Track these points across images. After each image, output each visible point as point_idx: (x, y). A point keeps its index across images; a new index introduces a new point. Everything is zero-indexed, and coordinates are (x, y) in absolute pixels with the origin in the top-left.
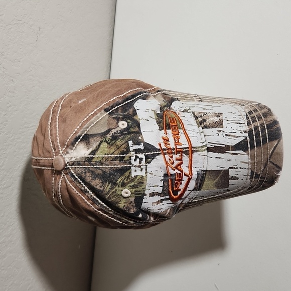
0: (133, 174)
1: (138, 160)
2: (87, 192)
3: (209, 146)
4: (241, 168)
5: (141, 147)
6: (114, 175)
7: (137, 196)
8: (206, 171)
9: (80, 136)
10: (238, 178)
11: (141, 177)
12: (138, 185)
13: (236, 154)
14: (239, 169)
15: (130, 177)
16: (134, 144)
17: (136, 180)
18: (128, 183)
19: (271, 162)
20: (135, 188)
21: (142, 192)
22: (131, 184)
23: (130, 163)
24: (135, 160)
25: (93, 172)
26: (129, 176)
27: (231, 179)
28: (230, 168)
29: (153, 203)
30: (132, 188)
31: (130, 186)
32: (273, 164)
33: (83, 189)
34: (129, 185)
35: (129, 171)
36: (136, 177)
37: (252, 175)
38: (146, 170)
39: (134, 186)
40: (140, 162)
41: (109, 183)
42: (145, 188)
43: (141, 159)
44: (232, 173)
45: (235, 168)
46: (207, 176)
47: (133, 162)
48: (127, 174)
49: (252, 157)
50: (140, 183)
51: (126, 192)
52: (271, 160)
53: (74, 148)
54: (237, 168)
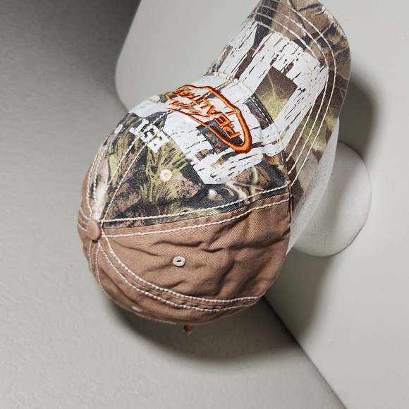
0: (155, 150)
1: (149, 134)
2: (134, 221)
3: (234, 74)
4: (281, 51)
5: (146, 122)
6: (139, 171)
7: (181, 168)
8: (254, 95)
9: (92, 185)
10: (292, 64)
11: (167, 145)
12: (170, 156)
13: (263, 46)
14: (281, 55)
15: (155, 156)
16: (136, 126)
17: (163, 153)
18: (157, 164)
19: (301, 10)
20: (170, 161)
21: (183, 160)
22: (162, 161)
23: (144, 144)
24: (146, 136)
25: (122, 195)
26: (153, 157)
27: (285, 72)
28: (271, 64)
29: (213, 165)
30: (167, 164)
31: (162, 164)
32: (305, 9)
33: (128, 223)
34: (160, 164)
35: (149, 152)
36: (160, 150)
37: (301, 45)
38: (166, 134)
39: (166, 160)
40: (153, 133)
41: (143, 186)
42: (182, 153)
43: (152, 131)
44: (279, 66)
45: (276, 58)
46: (260, 98)
47: (145, 140)
48: (149, 157)
49: (280, 29)
50: (170, 151)
51: (165, 174)
52: (299, 8)
53: (95, 200)
54: (278, 55)
